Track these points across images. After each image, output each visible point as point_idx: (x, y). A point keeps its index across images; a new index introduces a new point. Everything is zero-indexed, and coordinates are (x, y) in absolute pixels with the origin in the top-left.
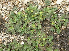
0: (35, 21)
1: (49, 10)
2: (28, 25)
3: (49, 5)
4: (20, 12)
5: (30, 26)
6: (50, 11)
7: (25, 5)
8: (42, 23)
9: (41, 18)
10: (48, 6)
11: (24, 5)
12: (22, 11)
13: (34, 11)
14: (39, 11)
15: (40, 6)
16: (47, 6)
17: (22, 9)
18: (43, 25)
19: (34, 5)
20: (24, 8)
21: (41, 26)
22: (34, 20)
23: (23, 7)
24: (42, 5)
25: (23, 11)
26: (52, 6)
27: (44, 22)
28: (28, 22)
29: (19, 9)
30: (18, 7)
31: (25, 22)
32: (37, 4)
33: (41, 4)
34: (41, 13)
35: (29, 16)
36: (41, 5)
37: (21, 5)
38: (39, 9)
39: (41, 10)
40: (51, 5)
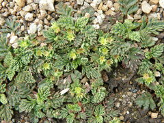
0: (81, 71)
1: (134, 30)
2: (55, 87)
3: (134, 13)
4: (26, 38)
5: (63, 92)
6: (137, 33)
7: (47, 11)
8: (107, 80)
9: (102, 60)
10: (130, 17)
11: (43, 12)
12: (36, 36)
13: (77, 33)
14: (98, 36)
15: (100, 17)
16: (125, 17)
17: (32, 28)
18: (112, 87)
19: (79, 12)
20: (40, 25)
21: (104, 88)
22: (79, 68)
23: (37, 20)
24: (108, 13)
25: (39, 34)
26: (143, 14)
27: (115, 74)
28: (56, 74)
29: (23, 28)
30: (21, 21)
31: (46, 74)
32: (88, 9)
33: (105, 7)
34: (103, 41)
35: (61, 54)
36: (104, 12)
37: (31, 12)
38: (98, 27)
39: (102, 32)
40: (139, 11)
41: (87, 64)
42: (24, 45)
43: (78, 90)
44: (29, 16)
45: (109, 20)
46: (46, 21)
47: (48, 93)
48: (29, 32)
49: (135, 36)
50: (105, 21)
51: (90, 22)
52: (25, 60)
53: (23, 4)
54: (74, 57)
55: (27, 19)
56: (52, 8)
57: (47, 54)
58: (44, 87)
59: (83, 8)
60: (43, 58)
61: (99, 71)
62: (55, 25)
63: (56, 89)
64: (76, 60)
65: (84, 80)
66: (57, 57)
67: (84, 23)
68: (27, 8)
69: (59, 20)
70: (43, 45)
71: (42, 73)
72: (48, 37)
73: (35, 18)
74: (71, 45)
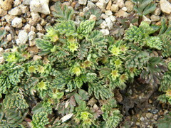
41: (95, 81)
42: (12, 59)
43: (85, 116)
44: (17, 22)
45: (121, 24)
46: (39, 28)
47: (46, 121)
48: (18, 42)
49: (155, 42)
50: (116, 25)
51: (97, 27)
52: (14, 79)
53: (9, 6)
54: (78, 73)
55: (14, 25)
56: (46, 10)
57: (42, 70)
58: (40, 113)
59: (87, 8)
60: (37, 75)
61: (110, 90)
62: (51, 32)
63: (56, 114)
64: (81, 75)
65: (92, 101)
66: (55, 73)
67: (90, 29)
68: (15, 11)
69: (57, 25)
70: (37, 58)
71: (37, 95)
72: (42, 48)
73: (24, 23)
74: (74, 57)
